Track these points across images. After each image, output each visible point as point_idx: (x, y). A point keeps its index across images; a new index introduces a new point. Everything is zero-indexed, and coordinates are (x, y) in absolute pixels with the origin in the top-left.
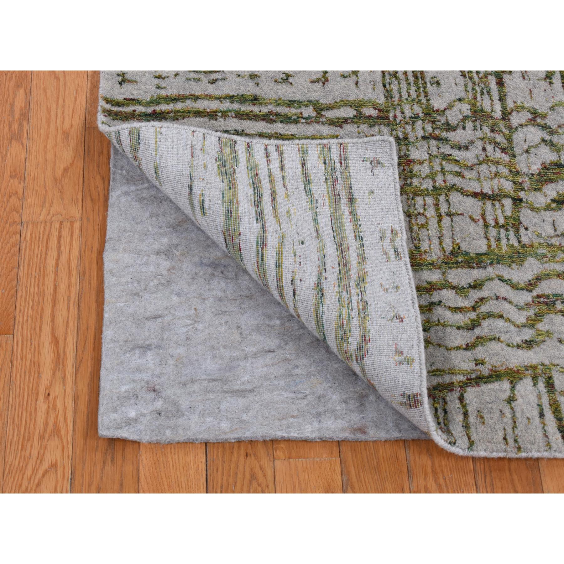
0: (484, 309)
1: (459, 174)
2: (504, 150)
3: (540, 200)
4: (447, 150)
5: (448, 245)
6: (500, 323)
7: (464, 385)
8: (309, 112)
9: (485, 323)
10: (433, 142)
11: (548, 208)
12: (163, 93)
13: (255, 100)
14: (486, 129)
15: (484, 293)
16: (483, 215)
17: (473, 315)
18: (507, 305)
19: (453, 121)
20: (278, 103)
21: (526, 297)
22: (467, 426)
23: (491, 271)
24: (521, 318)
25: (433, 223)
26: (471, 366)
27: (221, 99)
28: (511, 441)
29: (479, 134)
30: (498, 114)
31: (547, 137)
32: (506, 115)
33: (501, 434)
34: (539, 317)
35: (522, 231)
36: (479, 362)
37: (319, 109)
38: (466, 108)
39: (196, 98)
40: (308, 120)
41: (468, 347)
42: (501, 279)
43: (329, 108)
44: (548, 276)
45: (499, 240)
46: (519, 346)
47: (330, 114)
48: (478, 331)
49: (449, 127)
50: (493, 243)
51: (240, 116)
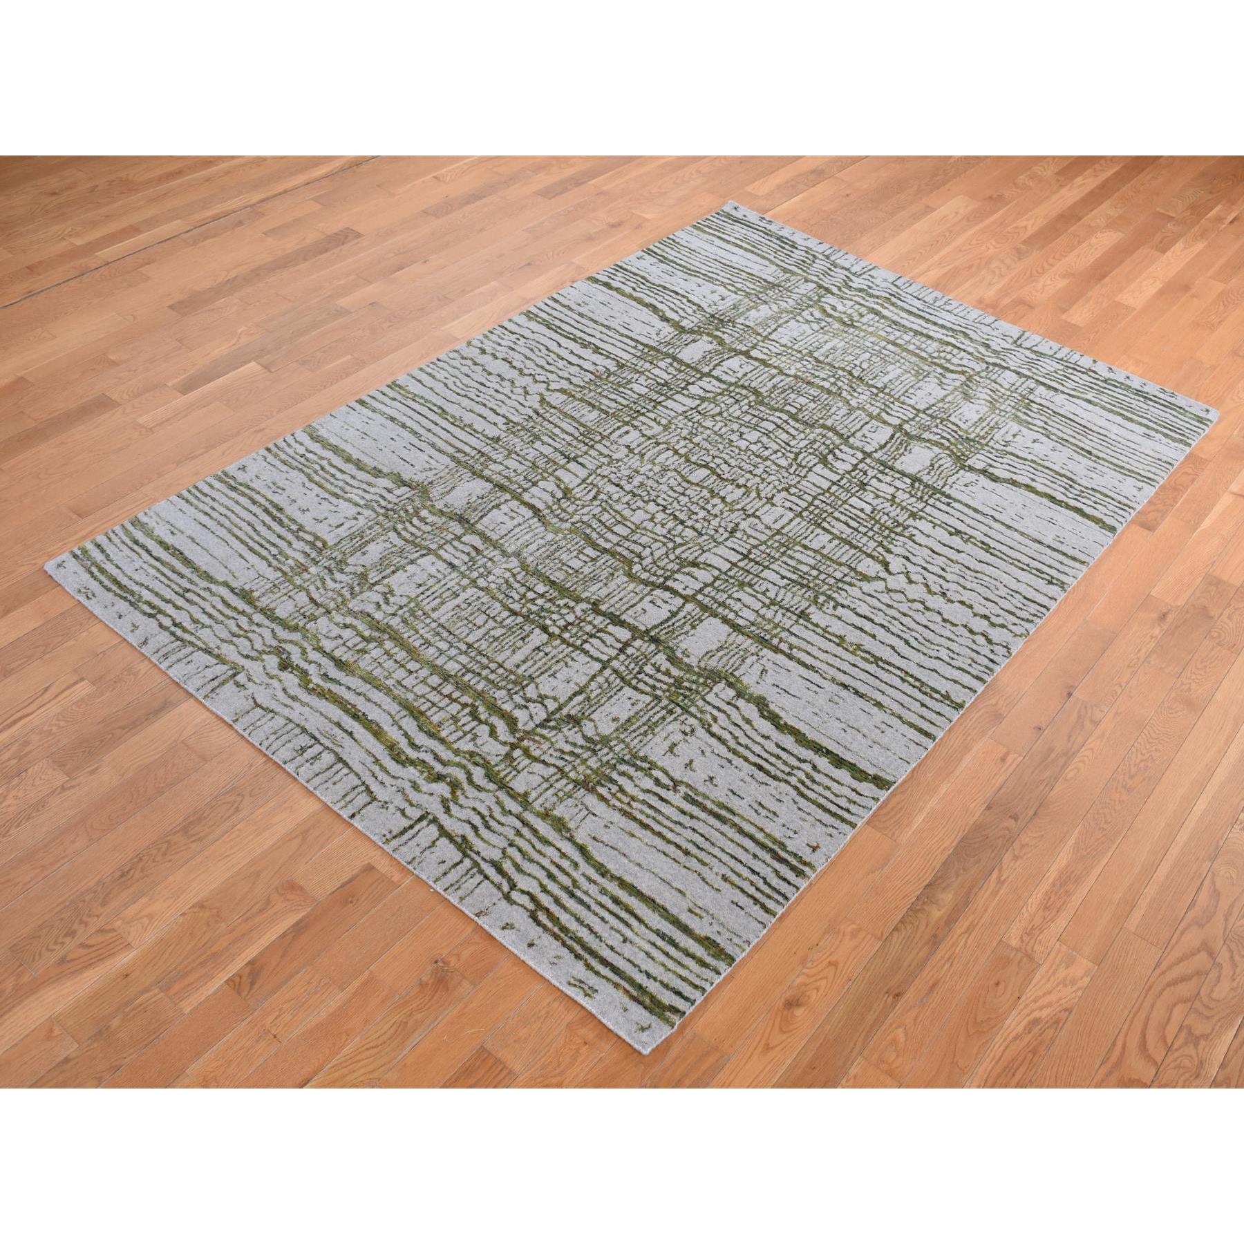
0: (249, 634)
1: (318, 589)
2: (351, 594)
3: (339, 618)
4: (327, 578)
5: (271, 606)
6: (248, 643)
7: (200, 649)
8: (294, 527)
9: (242, 639)
10: (327, 571)
11: (337, 624)
12: (250, 483)
13: (280, 509)
14: (356, 582)
15: (258, 630)
16: (302, 608)
17: (242, 633)
18: (260, 640)
19: (347, 570)
20: (287, 517)
21: (275, 643)
22: (179, 660)
23: (273, 626)
24: (258, 646)
25: (279, 595)
26: (214, 646)
27: (267, 500)
28: (186, 677)
29: (350, 582)
30: (371, 582)
31: (381, 603)
32: (373, 585)
33: (186, 672)
34: (269, 653)
35: (312, 623)
36: (218, 647)
37: (301, 528)
38: (360, 570)
39: (258, 493)
40: (290, 530)
41: (222, 640)
42: (273, 631)
43: (305, 532)
44: (296, 644)
45: (295, 618)
46: (242, 655)
47: (301, 534)
48: (235, 639)
49: (342, 571)
50: (291, 618)
51: (266, 511)
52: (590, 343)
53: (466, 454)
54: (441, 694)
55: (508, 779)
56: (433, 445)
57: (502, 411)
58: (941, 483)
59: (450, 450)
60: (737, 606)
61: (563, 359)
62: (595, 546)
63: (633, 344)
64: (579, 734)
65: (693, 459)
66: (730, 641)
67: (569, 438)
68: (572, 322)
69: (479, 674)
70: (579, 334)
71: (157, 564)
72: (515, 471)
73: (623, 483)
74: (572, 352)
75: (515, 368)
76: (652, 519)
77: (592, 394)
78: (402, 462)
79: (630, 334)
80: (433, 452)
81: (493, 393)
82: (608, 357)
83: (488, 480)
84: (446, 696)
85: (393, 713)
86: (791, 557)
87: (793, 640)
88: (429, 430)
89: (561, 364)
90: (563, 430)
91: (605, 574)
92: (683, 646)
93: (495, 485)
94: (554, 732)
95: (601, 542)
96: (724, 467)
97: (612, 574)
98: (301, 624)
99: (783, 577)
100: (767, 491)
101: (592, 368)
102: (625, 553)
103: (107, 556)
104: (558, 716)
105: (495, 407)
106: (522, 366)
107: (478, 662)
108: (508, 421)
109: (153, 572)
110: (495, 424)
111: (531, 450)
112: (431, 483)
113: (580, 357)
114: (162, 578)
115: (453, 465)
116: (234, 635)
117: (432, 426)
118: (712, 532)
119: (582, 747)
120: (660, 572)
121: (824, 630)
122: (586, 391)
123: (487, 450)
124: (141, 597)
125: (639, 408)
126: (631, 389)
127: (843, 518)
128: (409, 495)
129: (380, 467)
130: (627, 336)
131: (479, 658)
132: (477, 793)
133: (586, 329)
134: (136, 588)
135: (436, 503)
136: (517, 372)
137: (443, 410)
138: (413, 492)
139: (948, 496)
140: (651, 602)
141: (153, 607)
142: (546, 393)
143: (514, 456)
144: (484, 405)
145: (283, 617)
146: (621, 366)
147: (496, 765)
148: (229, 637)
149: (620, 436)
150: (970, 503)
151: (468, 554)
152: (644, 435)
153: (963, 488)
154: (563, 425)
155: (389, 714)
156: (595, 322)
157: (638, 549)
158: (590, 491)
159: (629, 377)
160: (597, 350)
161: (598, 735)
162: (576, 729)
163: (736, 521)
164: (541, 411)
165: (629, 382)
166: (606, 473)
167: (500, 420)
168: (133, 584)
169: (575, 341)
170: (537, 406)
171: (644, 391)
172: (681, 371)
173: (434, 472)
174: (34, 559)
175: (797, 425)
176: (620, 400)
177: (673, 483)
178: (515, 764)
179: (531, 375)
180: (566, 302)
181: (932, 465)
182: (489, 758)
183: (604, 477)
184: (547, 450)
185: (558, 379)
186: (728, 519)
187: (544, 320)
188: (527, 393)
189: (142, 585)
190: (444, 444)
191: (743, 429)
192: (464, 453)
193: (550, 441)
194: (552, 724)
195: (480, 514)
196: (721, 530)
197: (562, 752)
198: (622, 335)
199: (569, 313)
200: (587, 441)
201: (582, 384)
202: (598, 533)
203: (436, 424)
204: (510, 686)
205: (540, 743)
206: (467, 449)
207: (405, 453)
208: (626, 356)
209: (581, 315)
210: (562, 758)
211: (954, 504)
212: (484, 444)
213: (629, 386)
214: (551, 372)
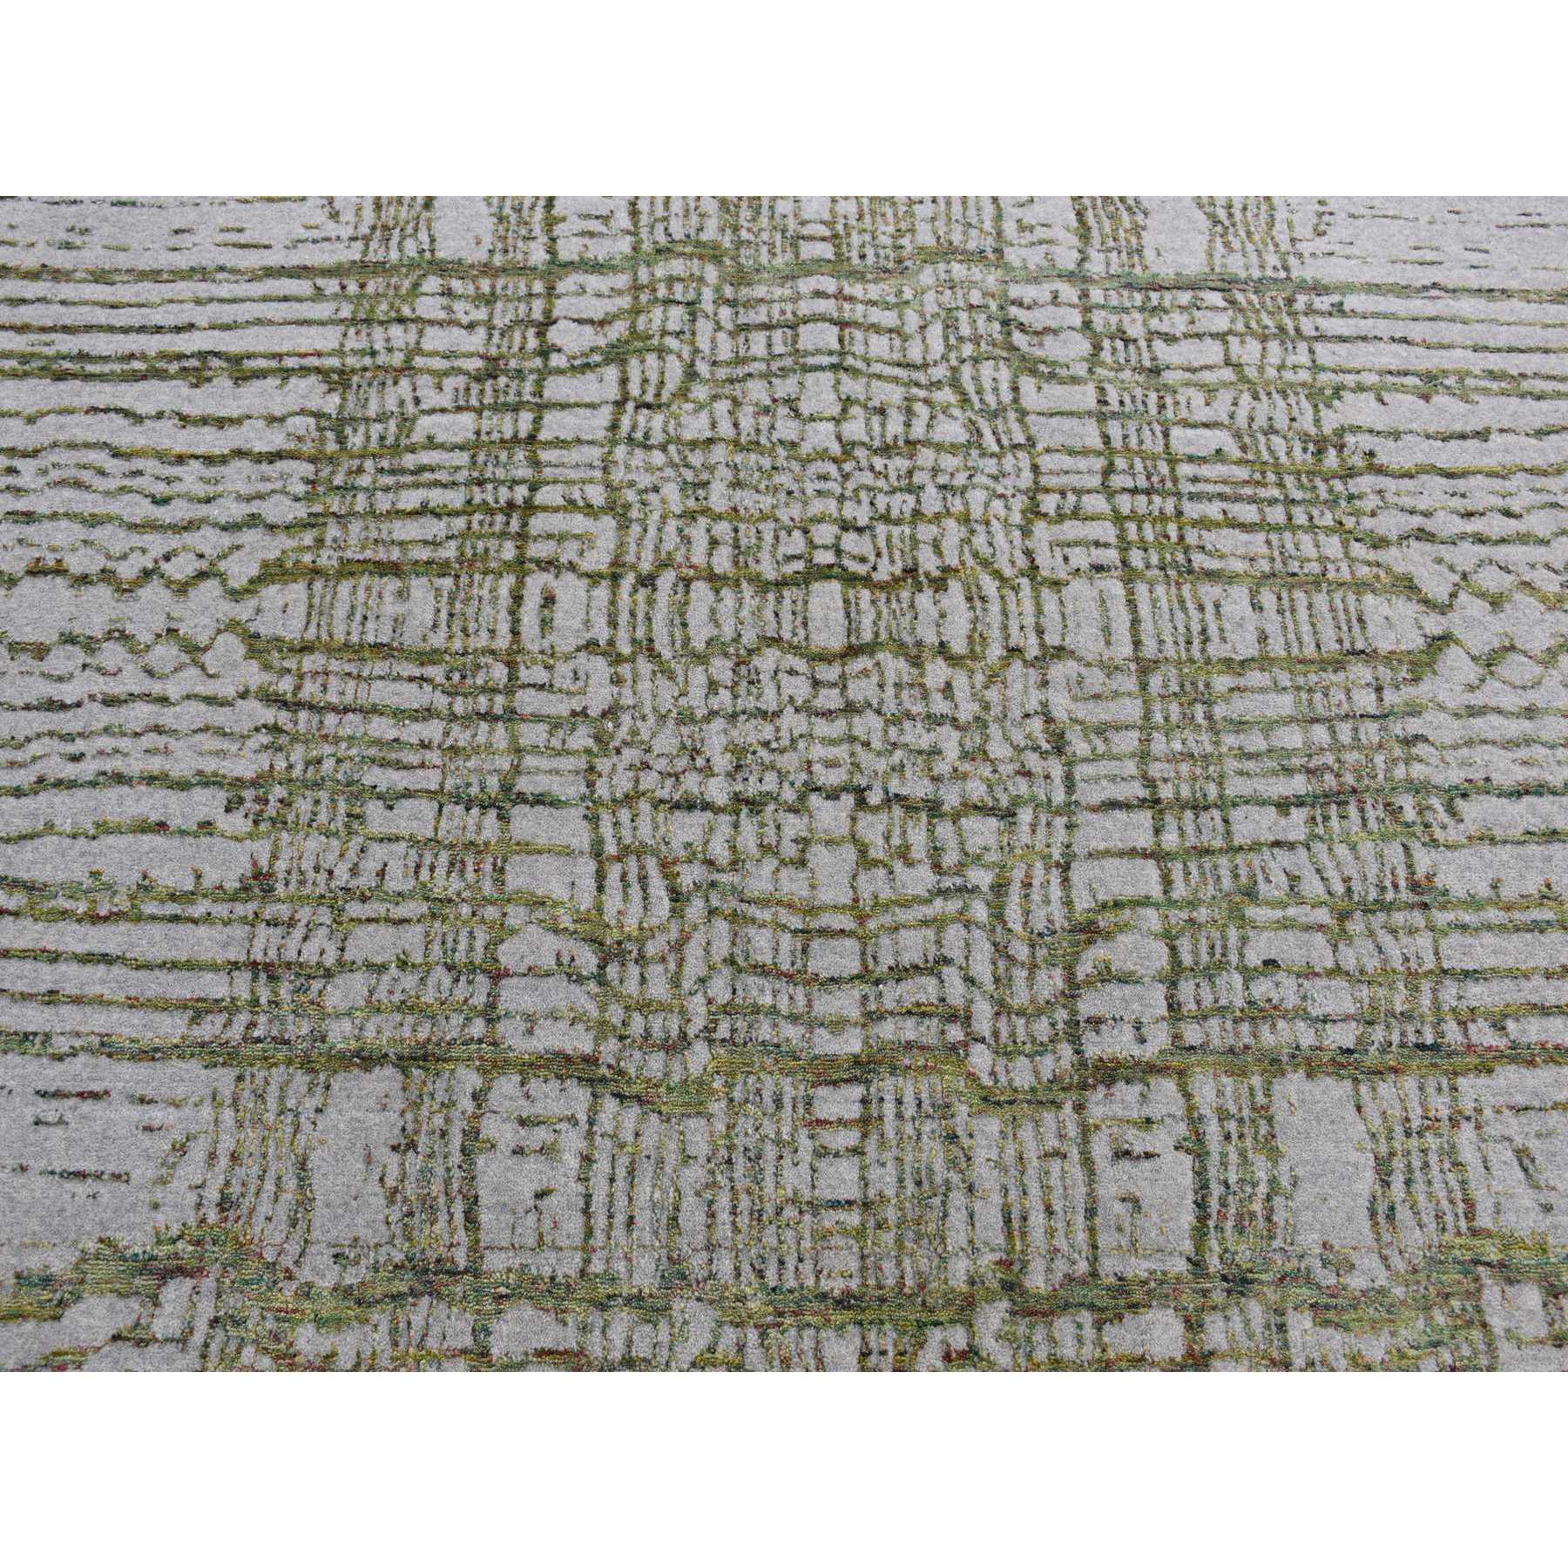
52: (203, 355)
53: (230, 1008)
56: (107, 1047)
57: (183, 763)
59: (172, 1027)
60: (1286, 991)
61: (181, 459)
62: (827, 1072)
63: (303, 287)
65: (768, 571)
66: (1376, 1123)
67: (432, 730)
68: (102, 316)
70: (153, 344)
72: (403, 965)
73: (691, 783)
74: (184, 419)
75: (83, 580)
76: (865, 860)
77: (355, 527)
78: (81, 1189)
79: (274, 259)
80: (125, 1076)
81: (106, 716)
82: (286, 374)
83: (367, 1060)
87: (1478, 994)
88: (51, 997)
89: (191, 477)
90: (399, 714)
91: (934, 1154)
92: (1310, 1240)
93: (404, 1063)
95: (826, 1044)
96: (850, 541)
97: (952, 1137)
99: (1283, 806)
100: (1006, 551)
101: (275, 440)
102: (910, 1030)
105: (155, 765)
106: (101, 562)
108: (235, 792)
110: (206, 826)
111: (378, 852)
112: (224, 1204)
113: (221, 423)
115: (224, 1078)
117: (45, 976)
118: (1023, 787)
120: (1042, 1028)
121: (1496, 901)
122: (333, 531)
123: (265, 944)
125: (504, 494)
126: (431, 443)
127: (1213, 510)
128: (206, 1309)
129: (33, 1263)
130: (270, 272)
133: (157, 317)
135: (305, 1274)
136: (103, 592)
137: (29, 887)
138: (208, 1284)
139: (1319, 289)
140: (1122, 1154)
142: (243, 611)
143: (355, 909)
144: (120, 779)
146: (339, 380)
149: (546, 624)
152: (594, 578)
153: (1321, 245)
154: (382, 693)
156: (154, 276)
157: (924, 990)
158: (643, 879)
159: (391, 405)
160: (240, 370)
163: (1033, 704)
164: (285, 686)
165: (406, 422)
166: (624, 784)
167: (207, 803)
169: (161, 375)
170: (253, 675)
171: (463, 426)
172: (490, 300)
173: (198, 1152)
175: (874, 292)
176: (436, 497)
177: (799, 688)
179: (147, 574)
180: (30, 261)
181: (1216, 222)
183: (629, 800)
184: (415, 818)
185: (227, 540)
186: (1016, 713)
187: (24, 358)
188: (193, 650)
190: (137, 1017)
191: (785, 387)
192: (214, 1006)
193: (400, 780)
195: (458, 1208)
196: (1033, 761)
198: (255, 276)
199: (66, 291)
200: (483, 702)
201: (301, 511)
202: (794, 1018)
203: (54, 958)
206: (215, 986)
207: (58, 1150)
208: (326, 339)
209: (100, 277)
211: (1351, 302)
212: (240, 931)
213: (418, 436)
214: (189, 526)
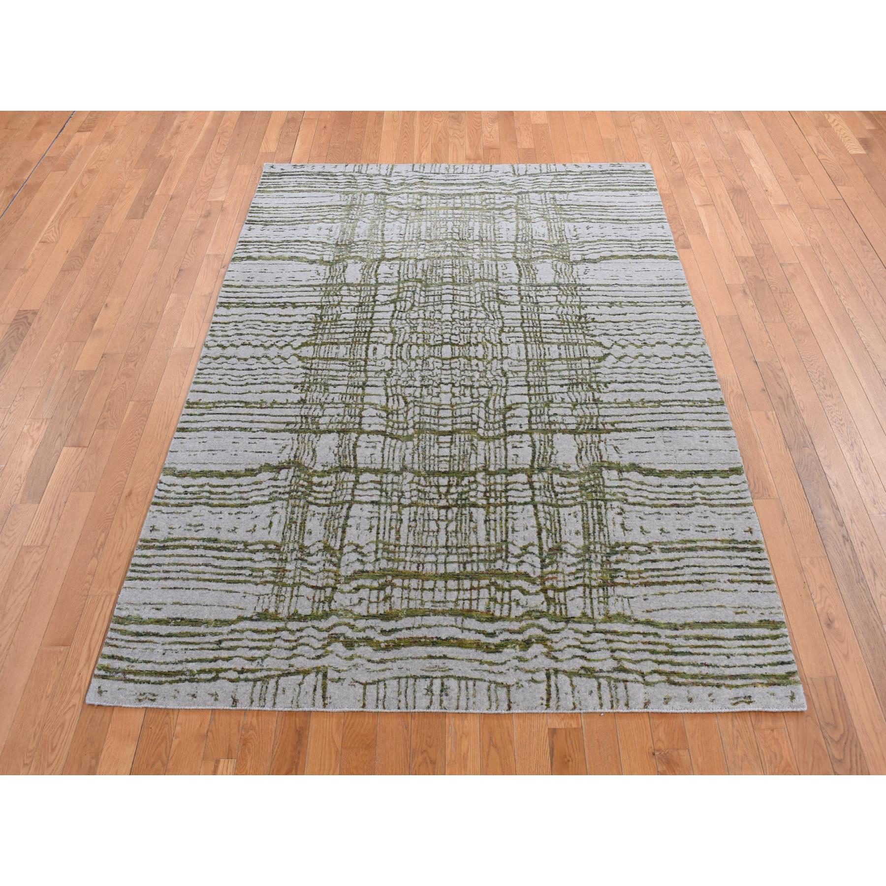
0: (301, 641)
1: (308, 577)
2: (335, 565)
3: (347, 588)
4: (305, 565)
5: (292, 610)
6: (307, 648)
7: (279, 676)
8: (241, 546)
9: (299, 648)
10: (300, 561)
11: (350, 592)
12: (171, 536)
13: (215, 540)
14: (328, 556)
15: (303, 634)
16: (314, 597)
17: (294, 644)
18: (313, 639)
19: (312, 552)
20: (226, 542)
21: (326, 635)
22: (275, 695)
23: (310, 623)
24: (318, 645)
25: (287, 600)
26: (287, 667)
27: (198, 540)
28: (295, 703)
29: (324, 558)
30: (337, 547)
31: (360, 558)
32: (341, 548)
33: (291, 699)
34: (329, 644)
35: (333, 603)
36: (290, 666)
37: (246, 545)
38: (321, 546)
39: (186, 539)
40: (239, 550)
41: (287, 659)
42: (313, 627)
43: (251, 545)
44: (340, 625)
45: (318, 608)
46: (313, 659)
47: (251, 548)
48: (295, 651)
49: (309, 555)
50: (315, 610)
51: (206, 548)
52: (285, 303)
53: (296, 423)
54: (467, 590)
55: (564, 613)
56: (266, 430)
57: (283, 379)
58: (571, 279)
59: (283, 427)
60: (559, 419)
61: (280, 323)
62: (444, 434)
63: (311, 289)
64: (569, 556)
65: (432, 343)
66: (579, 442)
67: (346, 373)
68: (258, 295)
69: (473, 561)
70: (272, 301)
71: (174, 639)
72: (338, 415)
73: (411, 383)
74: (281, 316)
75: (256, 346)
76: (454, 396)
77: (325, 336)
78: (260, 455)
79: (301, 283)
80: (271, 435)
81: (263, 371)
82: (307, 306)
83: (330, 432)
84: (471, 589)
85: (454, 624)
86: (553, 371)
87: (607, 419)
88: (252, 422)
89: (283, 327)
90: (337, 371)
91: (468, 447)
92: (560, 462)
93: (339, 432)
94: (555, 565)
95: (442, 428)
96: (453, 337)
97: (473, 445)
98: (327, 609)
99: (562, 386)
100: (494, 339)
101: (305, 319)
102: (463, 426)
103: (128, 660)
104: (545, 554)
105: (276, 380)
106: (260, 343)
107: (463, 554)
108: (296, 386)
109: (178, 647)
110: (289, 391)
111: (332, 396)
112: (295, 457)
113: (290, 316)
114: (191, 647)
115: (295, 436)
116: (292, 649)
117: (250, 418)
118: (495, 383)
119: (579, 562)
120: (496, 426)
121: (616, 403)
122: (319, 336)
123: (304, 412)
124: (191, 671)
125: (364, 329)
126: (345, 319)
127: (550, 330)
128: (291, 474)
129: (249, 467)
130: (302, 286)
131: (460, 551)
132: (559, 636)
133: (272, 295)
134: (179, 667)
135: (315, 468)
136: (261, 348)
137: (245, 403)
138: (292, 470)
139: (584, 285)
140: (513, 447)
141: (210, 671)
142: (297, 352)
143: (326, 406)
144: (267, 383)
145: (309, 613)
146: (321, 307)
147: (548, 610)
148: (290, 654)
149: (374, 354)
150: (598, 282)
151: (376, 488)
152: (387, 345)
153: (585, 276)
154: (332, 367)
155: (452, 626)
156: (272, 287)
157: (468, 419)
158: (398, 400)
159: (334, 312)
160: (294, 305)
161: (578, 549)
162: (564, 554)
163: (499, 367)
164: (308, 366)
165: (338, 316)
166: (394, 383)
167: (291, 387)
168: (174, 666)
169: (274, 307)
170: (300, 364)
171: (354, 316)
172: (360, 291)
173: (289, 448)
174: (69, 702)
175: (462, 288)
176: (346, 330)
177: (439, 365)
178: (557, 601)
179: (272, 345)
180: (238, 284)
181: (557, 272)
182: (540, 609)
183: (395, 386)
184: (343, 389)
185: (292, 339)
186: (494, 369)
187: (238, 304)
188: (285, 359)
189: (181, 662)
190: (273, 425)
191: (439, 307)
192: (292, 423)
193: (337, 383)
194: (547, 561)
195: (352, 457)
196: (498, 378)
197: (574, 574)
198: (298, 287)
199: (248, 290)
200: (358, 368)
201: (312, 333)
202: (434, 424)
203: (252, 415)
204: (499, 555)
205: (556, 578)
206: (293, 419)
207: (254, 447)
208: (318, 299)
209: (257, 287)
210: (577, 578)
211: (592, 288)
212: (298, 410)
213: (341, 318)
214: (283, 336)
